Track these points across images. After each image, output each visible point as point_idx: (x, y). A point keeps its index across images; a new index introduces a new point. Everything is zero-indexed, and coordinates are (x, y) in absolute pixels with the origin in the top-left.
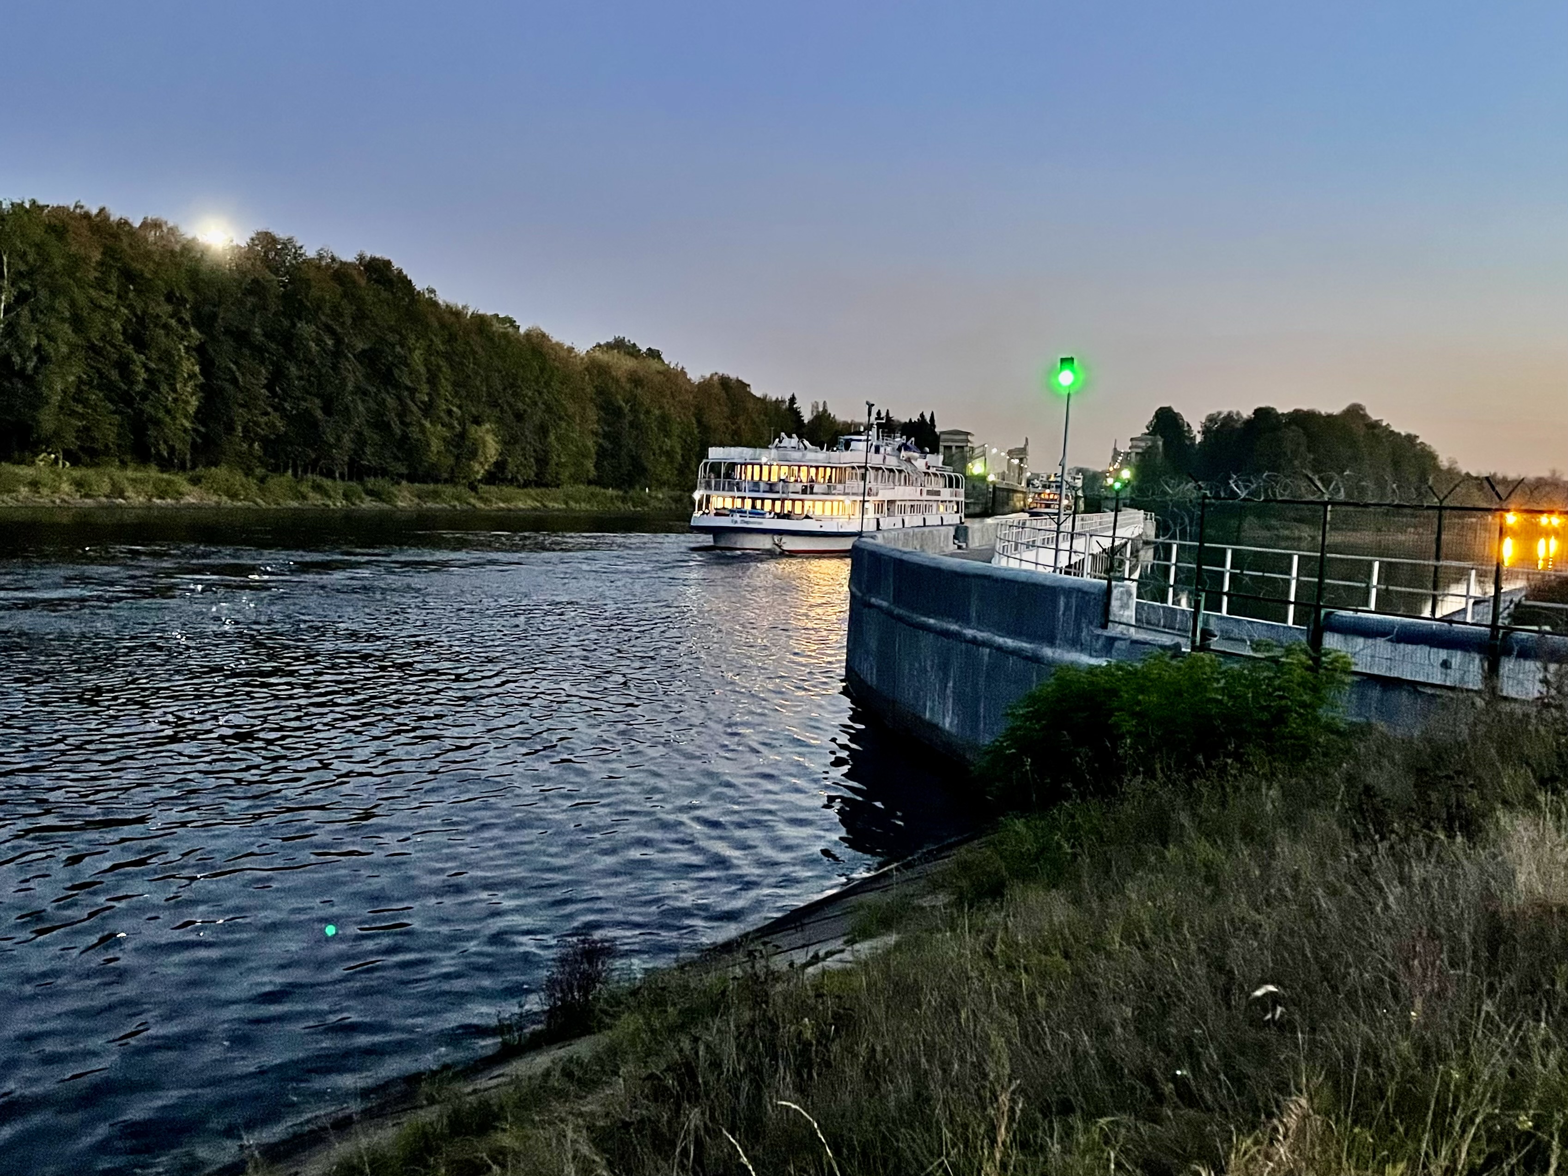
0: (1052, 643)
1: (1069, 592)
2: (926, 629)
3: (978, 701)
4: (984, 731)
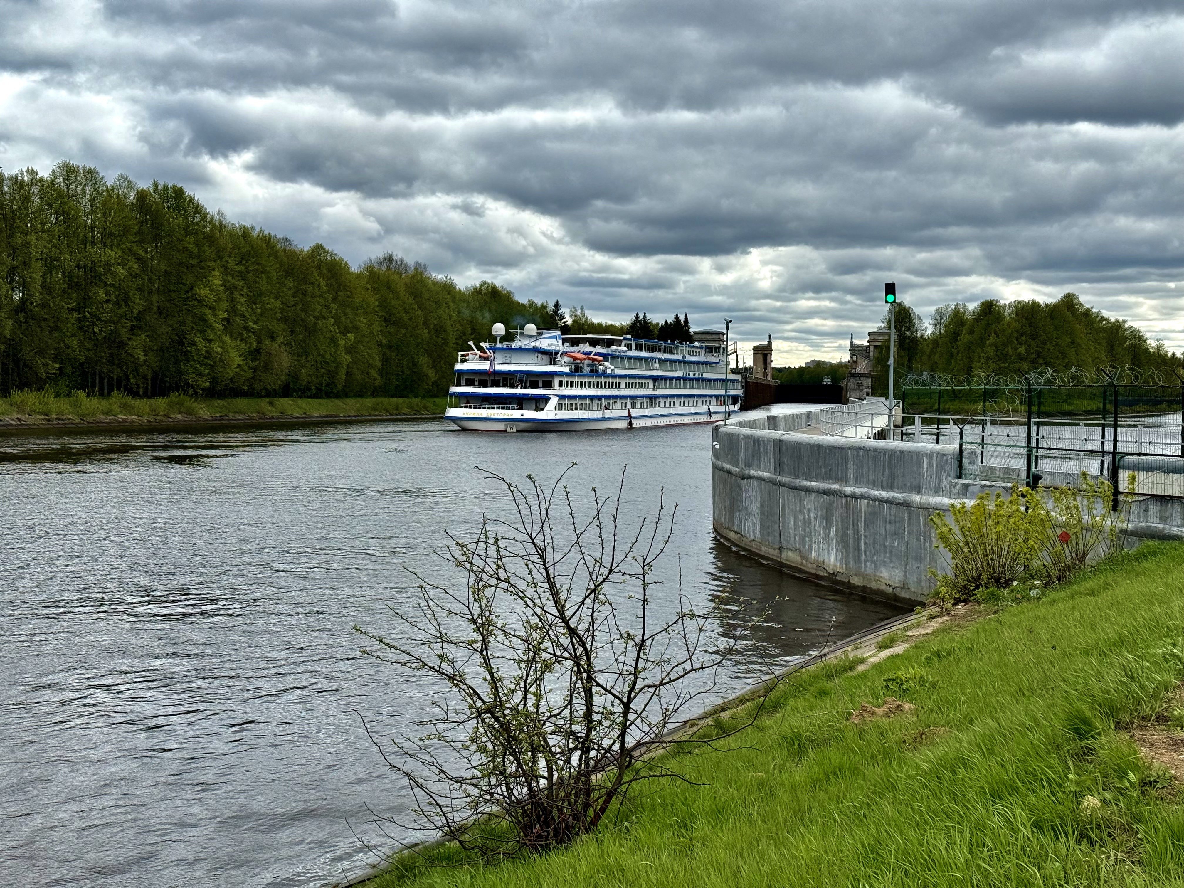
0: (919, 492)
1: (930, 455)
2: (808, 490)
3: (858, 540)
4: (866, 561)
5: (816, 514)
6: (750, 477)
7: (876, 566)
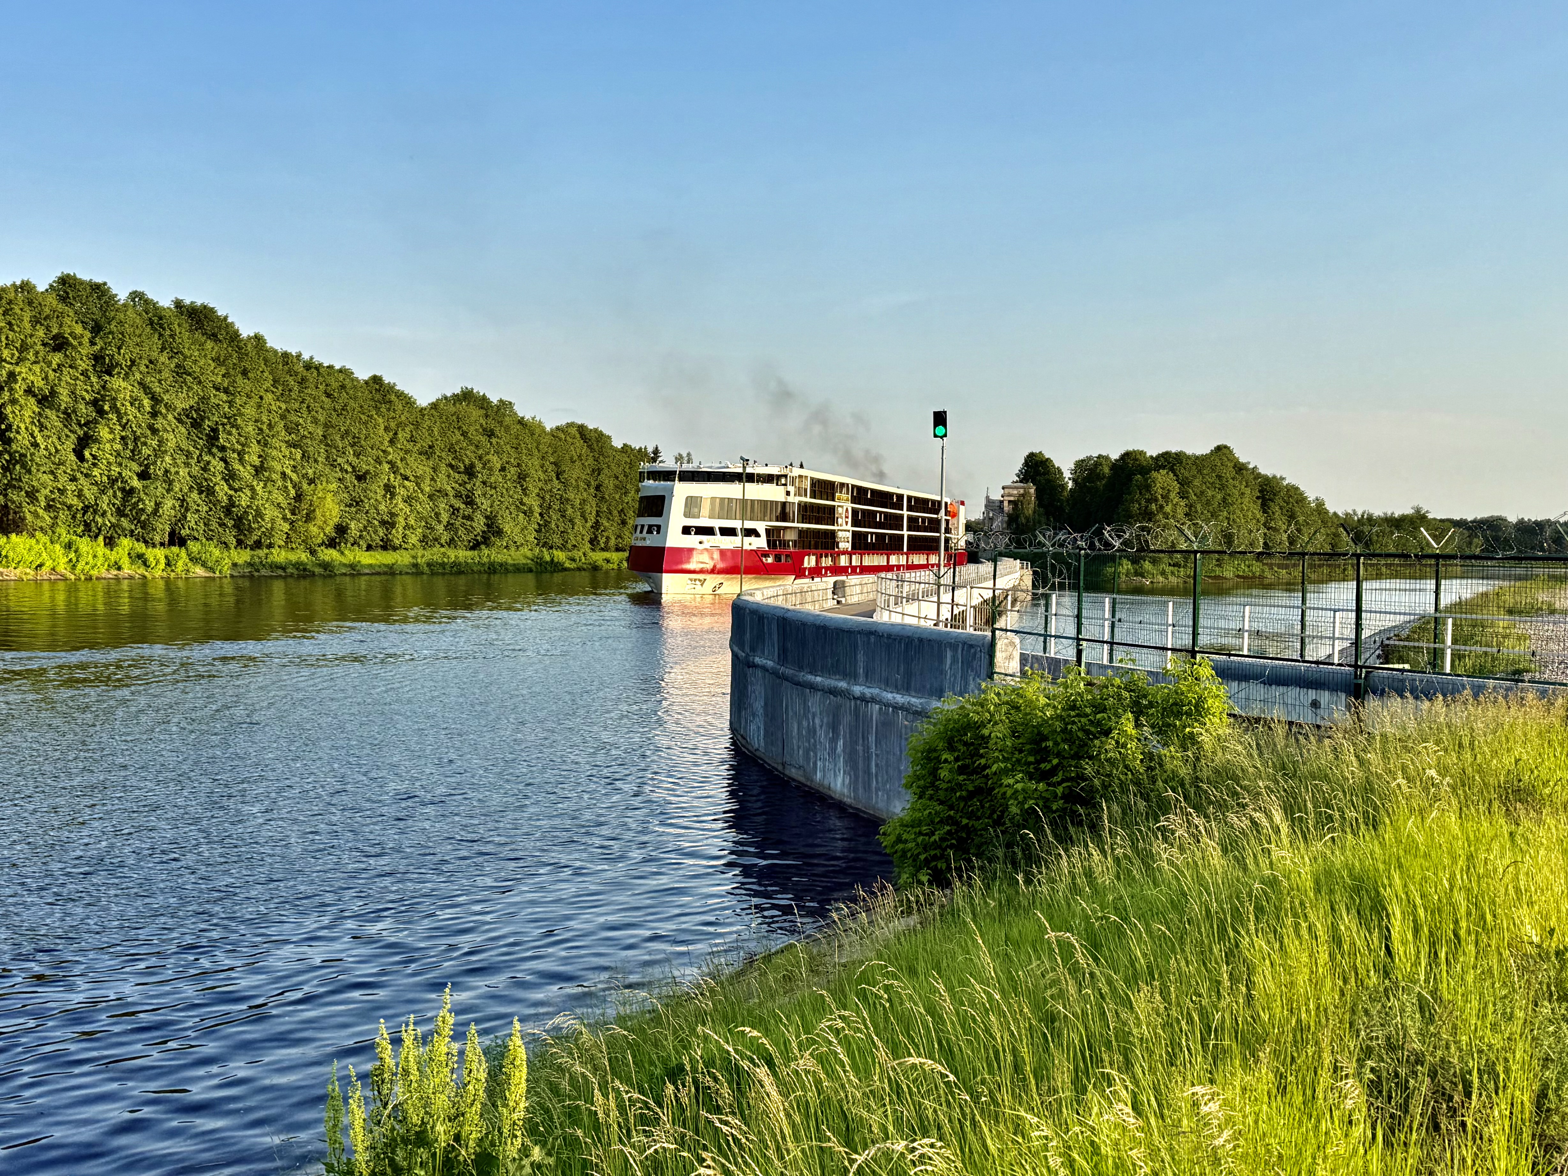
0: (940, 695)
1: (955, 644)
2: (813, 687)
3: (868, 759)
4: (877, 789)
5: (822, 721)
6: (755, 666)
7: (888, 798)
